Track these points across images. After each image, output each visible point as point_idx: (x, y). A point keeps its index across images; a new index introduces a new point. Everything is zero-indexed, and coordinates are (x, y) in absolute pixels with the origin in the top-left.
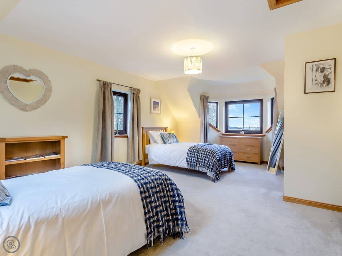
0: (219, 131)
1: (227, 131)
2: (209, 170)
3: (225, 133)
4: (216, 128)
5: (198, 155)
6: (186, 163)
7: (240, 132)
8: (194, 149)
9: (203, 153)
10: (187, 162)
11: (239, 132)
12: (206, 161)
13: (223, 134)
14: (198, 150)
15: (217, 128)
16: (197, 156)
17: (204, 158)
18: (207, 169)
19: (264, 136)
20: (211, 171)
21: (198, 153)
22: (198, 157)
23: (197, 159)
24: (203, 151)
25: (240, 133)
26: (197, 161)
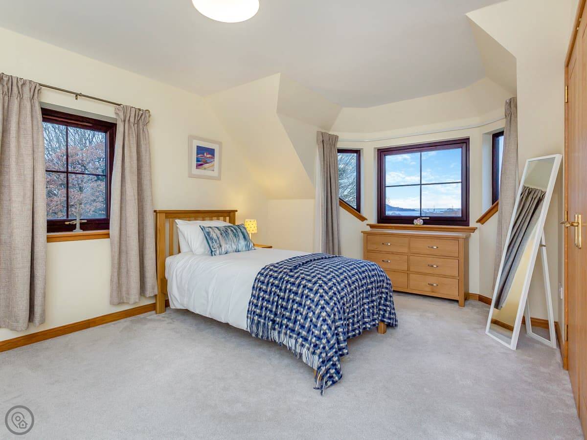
0: (363, 219)
1: (383, 219)
2: (308, 349)
3: (379, 222)
4: (357, 211)
5: (278, 296)
6: (247, 317)
7: (413, 220)
8: (271, 276)
9: (295, 289)
10: (249, 315)
11: (409, 220)
12: (299, 317)
13: (372, 226)
14: (281, 278)
15: (359, 211)
16: (276, 299)
17: (295, 306)
18: (302, 345)
19: (474, 230)
20: (314, 353)
21: (281, 290)
22: (280, 302)
23: (277, 306)
24: (293, 284)
25: (413, 224)
26: (276, 315)
